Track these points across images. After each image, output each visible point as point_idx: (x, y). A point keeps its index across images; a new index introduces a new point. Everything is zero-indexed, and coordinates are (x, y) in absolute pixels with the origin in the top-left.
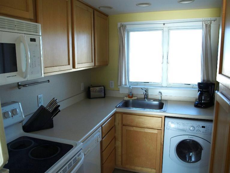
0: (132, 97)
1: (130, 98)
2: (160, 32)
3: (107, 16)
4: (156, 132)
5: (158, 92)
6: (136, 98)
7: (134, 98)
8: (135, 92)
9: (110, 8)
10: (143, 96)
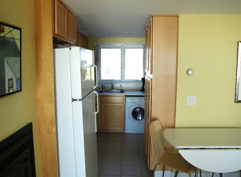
0: (104, 89)
1: (103, 89)
2: (120, 50)
3: (87, 38)
4: (120, 105)
5: (120, 85)
6: (106, 89)
7: (105, 89)
8: (106, 86)
9: (93, 36)
10: (111, 88)
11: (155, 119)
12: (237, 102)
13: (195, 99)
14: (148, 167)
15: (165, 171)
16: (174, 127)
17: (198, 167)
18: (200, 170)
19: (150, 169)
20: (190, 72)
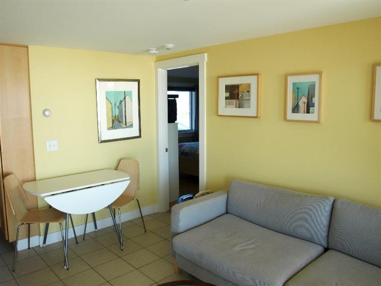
11: (8, 174)
12: (101, 142)
13: (56, 143)
14: (7, 239)
15: (31, 238)
16: (35, 180)
17: (68, 213)
18: (70, 214)
19: (10, 241)
20: (47, 113)
